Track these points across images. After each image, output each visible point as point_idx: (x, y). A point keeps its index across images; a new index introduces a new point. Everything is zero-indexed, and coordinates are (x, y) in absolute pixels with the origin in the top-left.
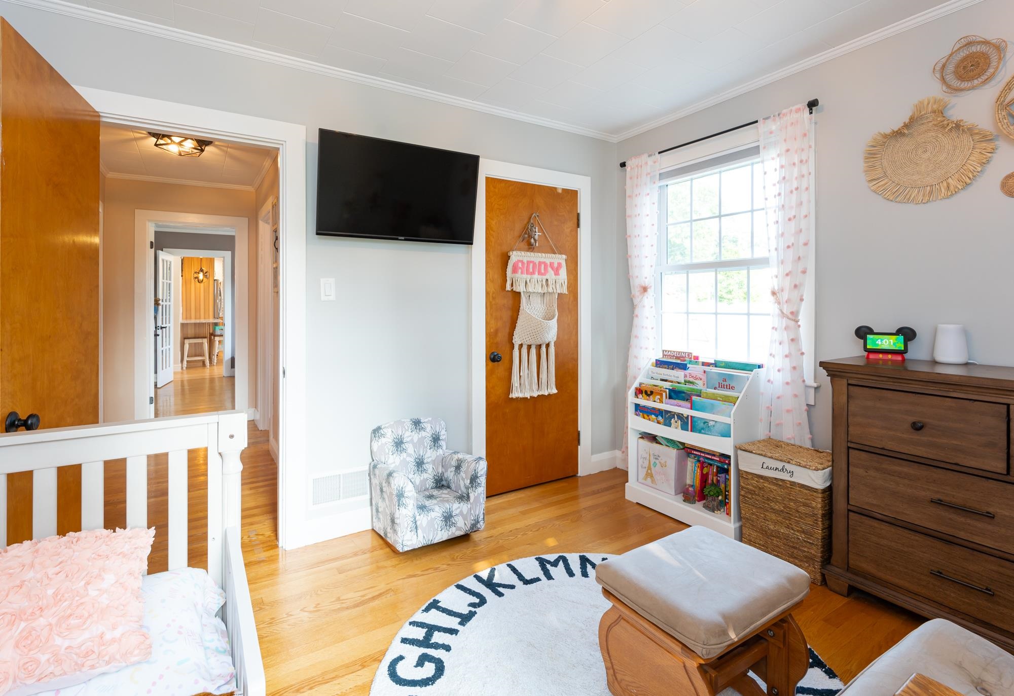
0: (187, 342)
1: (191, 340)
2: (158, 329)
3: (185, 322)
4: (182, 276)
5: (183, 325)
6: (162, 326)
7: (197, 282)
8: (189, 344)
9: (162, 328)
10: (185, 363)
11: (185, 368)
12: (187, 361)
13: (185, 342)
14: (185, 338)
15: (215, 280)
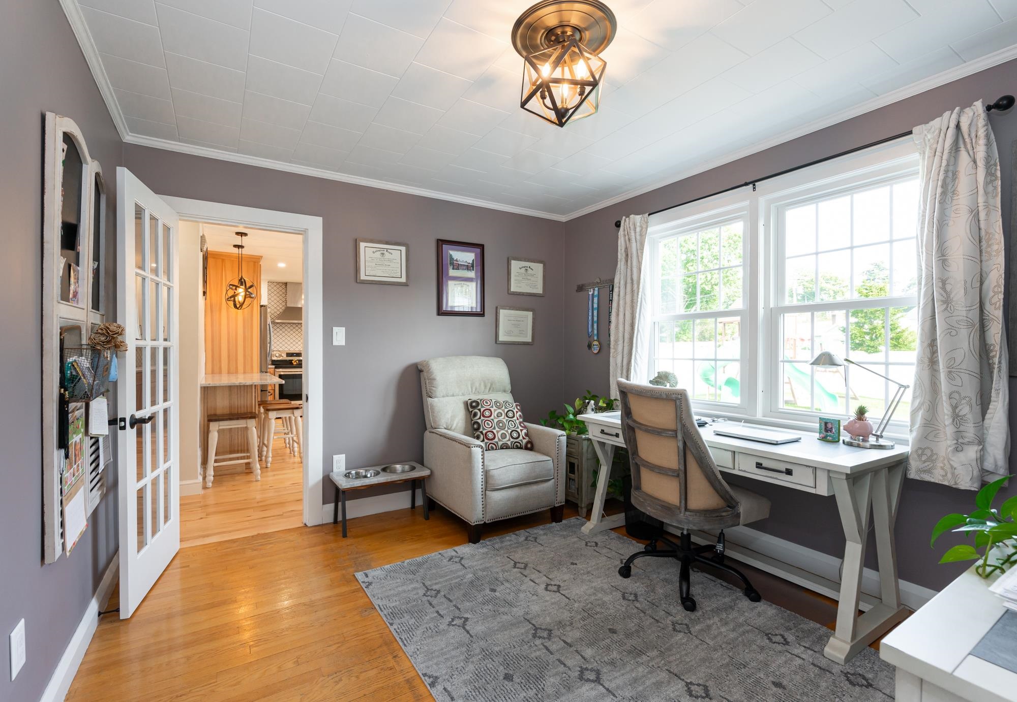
0: (214, 427)
1: (222, 423)
2: (123, 428)
3: (211, 382)
4: (204, 293)
5: (206, 391)
6: (139, 415)
7: (233, 306)
8: (219, 431)
9: (137, 423)
10: (211, 472)
11: (210, 484)
12: (215, 468)
13: (211, 428)
14: (210, 420)
15: (261, 306)
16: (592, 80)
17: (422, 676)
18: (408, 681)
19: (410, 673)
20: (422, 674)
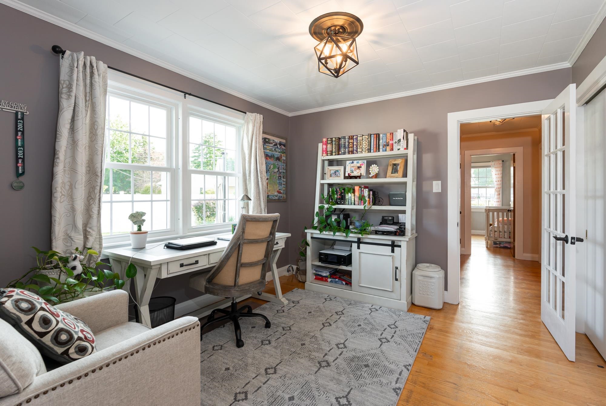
16: (321, 61)
17: (399, 396)
18: (407, 401)
19: (403, 404)
20: (398, 396)
